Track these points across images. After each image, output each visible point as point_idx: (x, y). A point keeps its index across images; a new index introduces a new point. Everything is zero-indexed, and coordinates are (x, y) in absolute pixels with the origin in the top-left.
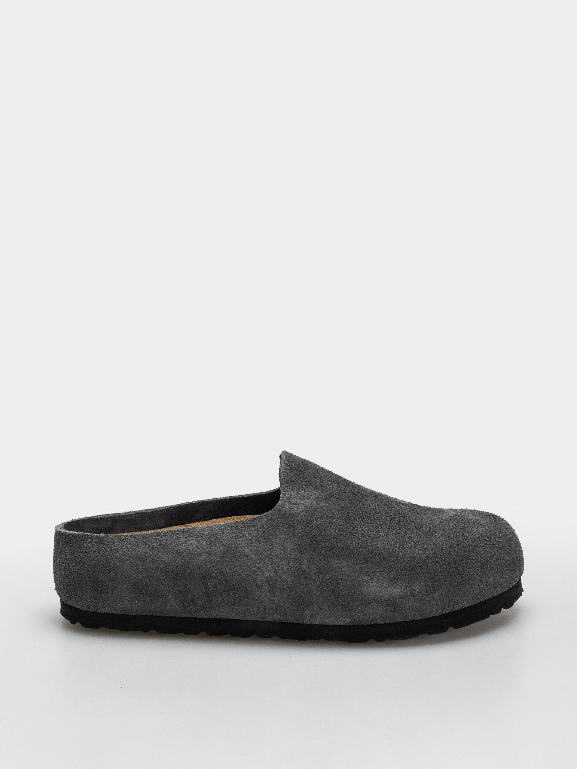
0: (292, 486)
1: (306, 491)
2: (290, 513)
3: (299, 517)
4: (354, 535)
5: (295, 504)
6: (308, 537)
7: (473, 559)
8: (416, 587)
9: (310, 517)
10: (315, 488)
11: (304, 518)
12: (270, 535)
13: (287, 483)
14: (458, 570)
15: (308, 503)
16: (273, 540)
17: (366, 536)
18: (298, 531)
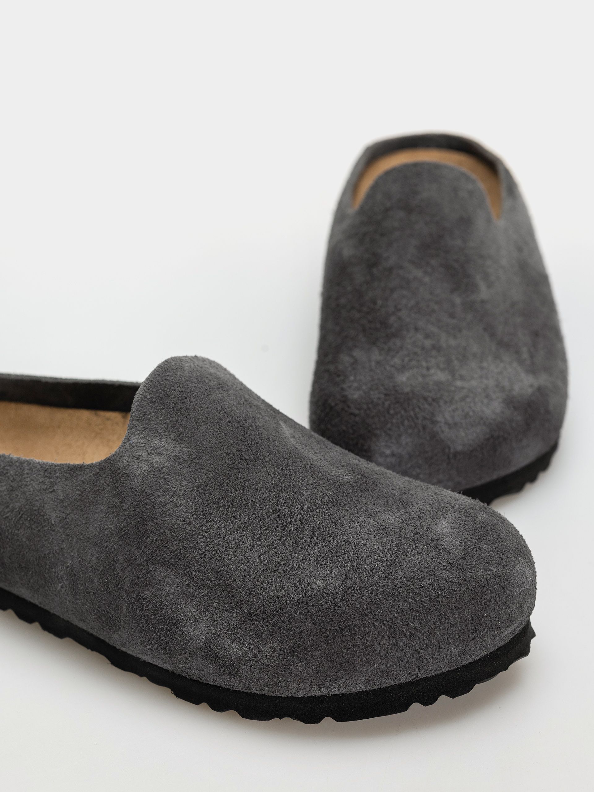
0: (144, 428)
1: (162, 440)
2: (125, 473)
3: (136, 482)
4: (202, 535)
5: (137, 459)
6: (136, 521)
7: (377, 620)
8: (266, 650)
9: (150, 487)
10: (179, 438)
11: (140, 486)
12: (89, 502)
13: (138, 420)
14: (343, 635)
15: (157, 462)
16: (90, 509)
17: (219, 541)
18: (125, 506)
